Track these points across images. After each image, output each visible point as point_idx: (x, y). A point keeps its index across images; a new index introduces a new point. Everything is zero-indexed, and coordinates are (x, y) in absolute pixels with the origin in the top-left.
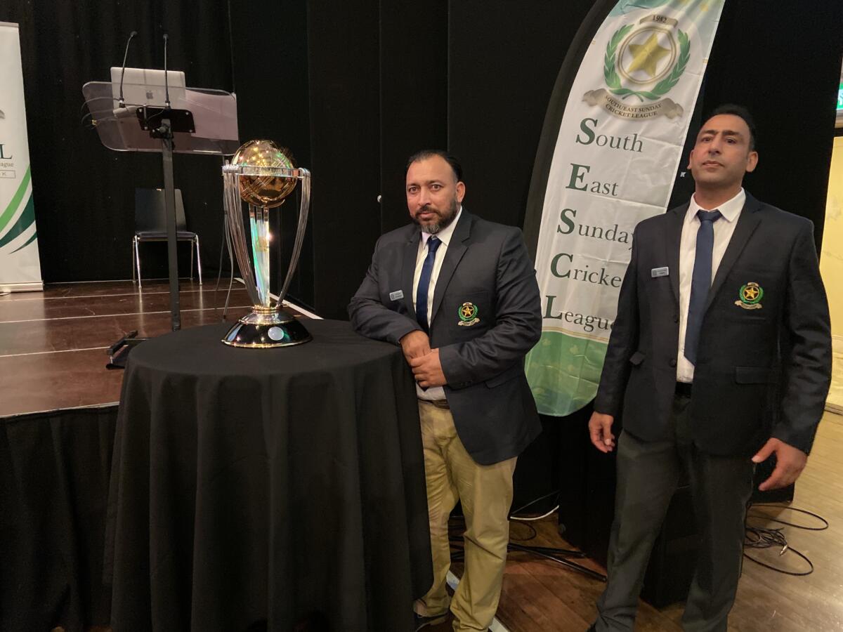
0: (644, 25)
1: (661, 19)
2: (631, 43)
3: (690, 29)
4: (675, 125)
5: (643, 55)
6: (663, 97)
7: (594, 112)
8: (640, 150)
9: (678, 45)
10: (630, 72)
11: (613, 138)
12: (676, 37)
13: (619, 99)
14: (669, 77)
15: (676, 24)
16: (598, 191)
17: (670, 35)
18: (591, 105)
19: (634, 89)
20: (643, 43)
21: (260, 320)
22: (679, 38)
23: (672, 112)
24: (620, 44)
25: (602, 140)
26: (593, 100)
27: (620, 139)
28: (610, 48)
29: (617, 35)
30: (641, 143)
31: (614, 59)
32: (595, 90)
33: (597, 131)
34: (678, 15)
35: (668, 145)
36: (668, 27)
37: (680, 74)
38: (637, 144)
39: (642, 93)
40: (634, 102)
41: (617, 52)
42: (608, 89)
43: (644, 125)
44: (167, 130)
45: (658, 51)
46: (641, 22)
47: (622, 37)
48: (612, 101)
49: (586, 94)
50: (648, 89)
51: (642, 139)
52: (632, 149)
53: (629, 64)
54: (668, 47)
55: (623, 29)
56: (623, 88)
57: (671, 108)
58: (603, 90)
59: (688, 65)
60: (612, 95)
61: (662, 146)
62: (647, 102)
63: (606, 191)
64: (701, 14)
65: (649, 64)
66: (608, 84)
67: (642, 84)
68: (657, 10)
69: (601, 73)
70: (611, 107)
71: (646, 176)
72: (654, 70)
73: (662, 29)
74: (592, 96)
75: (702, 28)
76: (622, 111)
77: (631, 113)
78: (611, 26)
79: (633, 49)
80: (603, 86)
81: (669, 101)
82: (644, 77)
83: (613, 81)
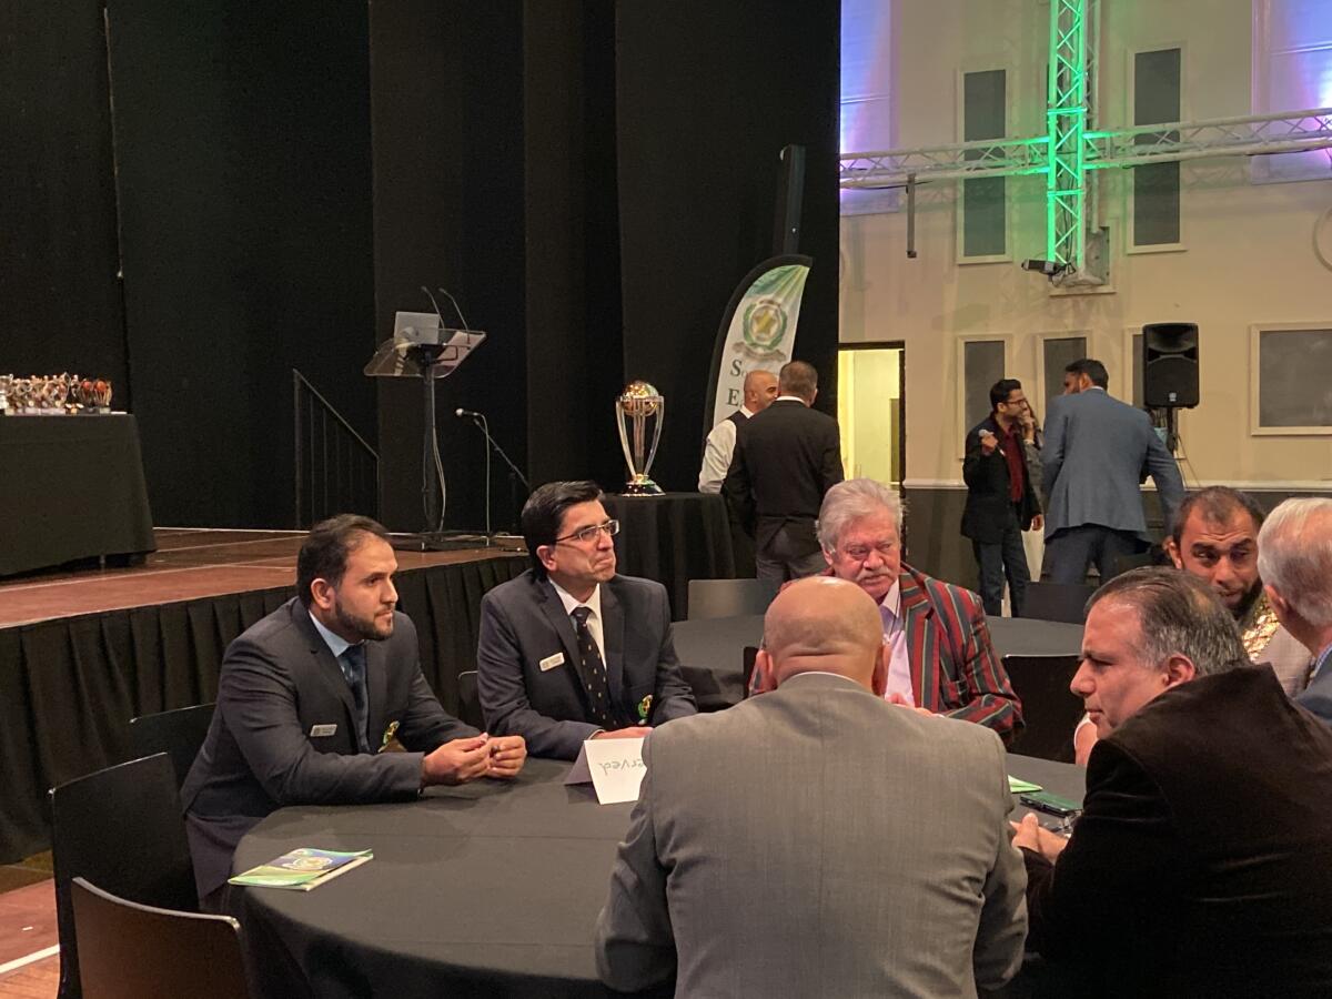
0: (763, 305)
1: (771, 302)
2: (756, 315)
3: (787, 309)
5: (763, 323)
6: (775, 348)
7: (740, 356)
9: (781, 318)
10: (757, 333)
12: (779, 313)
13: (751, 348)
14: (777, 337)
15: (779, 305)
17: (776, 314)
18: (738, 352)
19: (760, 343)
20: (762, 315)
22: (782, 315)
23: (781, 357)
24: (750, 316)
26: (738, 348)
28: (746, 318)
29: (748, 310)
31: (748, 324)
32: (739, 342)
34: (780, 300)
36: (775, 307)
37: (783, 336)
39: (764, 345)
40: (760, 351)
41: (749, 320)
42: (746, 343)
45: (771, 321)
47: (751, 311)
48: (749, 350)
50: (768, 343)
53: (756, 328)
54: (776, 319)
55: (752, 306)
56: (754, 342)
57: (780, 355)
58: (742, 343)
59: (787, 330)
60: (748, 346)
62: (768, 351)
64: (791, 301)
65: (766, 329)
66: (746, 340)
67: (764, 340)
68: (769, 297)
70: (749, 353)
72: (769, 332)
73: (772, 308)
74: (738, 346)
75: (793, 308)
76: (754, 356)
77: (759, 358)
78: (745, 304)
79: (757, 319)
80: (742, 340)
81: (778, 350)
82: (764, 336)
83: (748, 337)
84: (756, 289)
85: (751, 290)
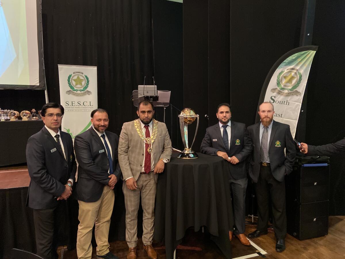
0: (288, 71)
1: (293, 69)
2: (284, 76)
3: (302, 71)
4: (299, 97)
5: (288, 79)
6: (295, 90)
7: (275, 94)
8: (289, 105)
9: (298, 76)
10: (284, 83)
11: (280, 101)
12: (298, 73)
13: (282, 91)
14: (296, 85)
15: (297, 70)
16: (277, 116)
17: (296, 73)
18: (273, 92)
19: (286, 88)
20: (288, 75)
21: (186, 152)
22: (299, 74)
23: (298, 94)
24: (281, 76)
25: (277, 102)
26: (274, 91)
27: (282, 102)
28: (278, 77)
29: (280, 74)
30: (289, 103)
31: (279, 80)
32: (274, 88)
33: (275, 100)
34: (298, 68)
35: (297, 103)
36: (295, 71)
37: (299, 83)
38: (288, 103)
39: (288, 89)
40: (286, 91)
41: (280, 78)
42: (278, 88)
43: (290, 98)
45: (293, 78)
46: (287, 70)
47: (281, 74)
48: (279, 91)
49: (272, 89)
50: (290, 88)
51: (289, 102)
52: (286, 104)
53: (284, 81)
54: (296, 76)
55: (282, 72)
56: (283, 88)
58: (277, 88)
59: (302, 81)
60: (279, 89)
61: (295, 103)
62: (290, 91)
63: (279, 116)
64: (305, 67)
65: (290, 81)
66: (278, 87)
67: (288, 86)
68: (292, 67)
69: (276, 84)
70: (279, 93)
71: (291, 112)
72: (291, 83)
73: (293, 72)
74: (274, 90)
75: (305, 71)
76: (282, 94)
77: (285, 94)
78: (278, 71)
79: (285, 77)
80: (277, 87)
81: (296, 91)
82: (288, 84)
83: (279, 86)
84: (285, 64)
85: (282, 65)
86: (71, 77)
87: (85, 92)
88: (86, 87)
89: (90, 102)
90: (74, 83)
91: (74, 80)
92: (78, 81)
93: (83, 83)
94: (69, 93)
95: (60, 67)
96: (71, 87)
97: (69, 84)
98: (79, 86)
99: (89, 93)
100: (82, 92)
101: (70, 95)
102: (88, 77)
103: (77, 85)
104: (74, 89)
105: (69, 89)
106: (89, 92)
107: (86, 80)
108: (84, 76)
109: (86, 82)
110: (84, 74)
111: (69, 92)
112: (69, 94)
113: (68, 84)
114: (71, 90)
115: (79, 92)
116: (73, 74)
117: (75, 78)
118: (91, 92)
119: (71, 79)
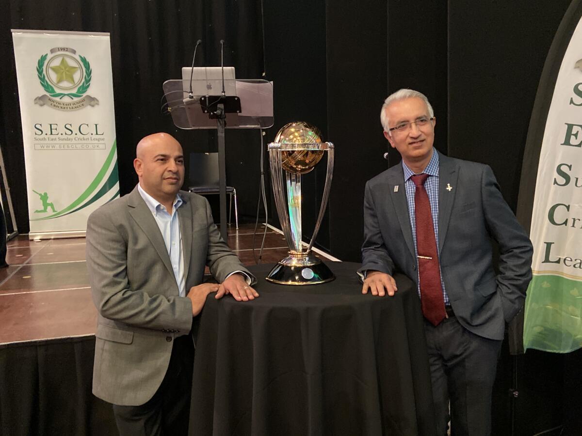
21: (294, 263)
44: (222, 113)
49: (578, 62)
86: (46, 62)
87: (83, 100)
88: (84, 88)
89: (96, 125)
90: (53, 76)
91: (54, 69)
92: (65, 72)
93: (77, 76)
94: (41, 102)
95: (17, 35)
96: (47, 87)
97: (42, 79)
98: (65, 84)
99: (92, 101)
100: (76, 99)
101: (45, 107)
102: (87, 60)
103: (60, 81)
104: (53, 91)
105: (42, 92)
106: (93, 99)
107: (84, 69)
108: (79, 59)
109: (85, 74)
110: (78, 53)
111: (41, 100)
112: (41, 105)
113: (39, 81)
114: (48, 94)
115: (66, 100)
116: (49, 53)
117: (56, 63)
118: (98, 101)
119: (44, 68)
